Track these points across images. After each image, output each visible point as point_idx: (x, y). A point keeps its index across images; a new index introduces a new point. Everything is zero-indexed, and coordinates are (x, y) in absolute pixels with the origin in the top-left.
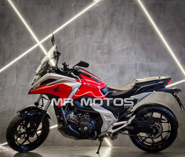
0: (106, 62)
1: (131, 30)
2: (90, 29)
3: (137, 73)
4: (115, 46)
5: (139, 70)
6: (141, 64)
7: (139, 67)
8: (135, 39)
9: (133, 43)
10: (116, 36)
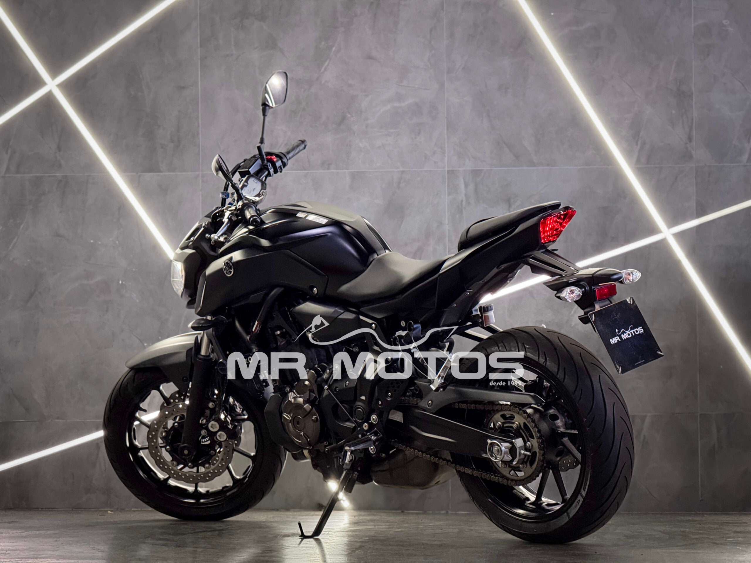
0: (330, 164)
1: (431, 31)
2: (265, 27)
3: (460, 209)
4: (367, 96)
5: (466, 195)
6: (473, 171)
7: (466, 186)
8: (449, 71)
9: (442, 85)
10: (370, 57)
